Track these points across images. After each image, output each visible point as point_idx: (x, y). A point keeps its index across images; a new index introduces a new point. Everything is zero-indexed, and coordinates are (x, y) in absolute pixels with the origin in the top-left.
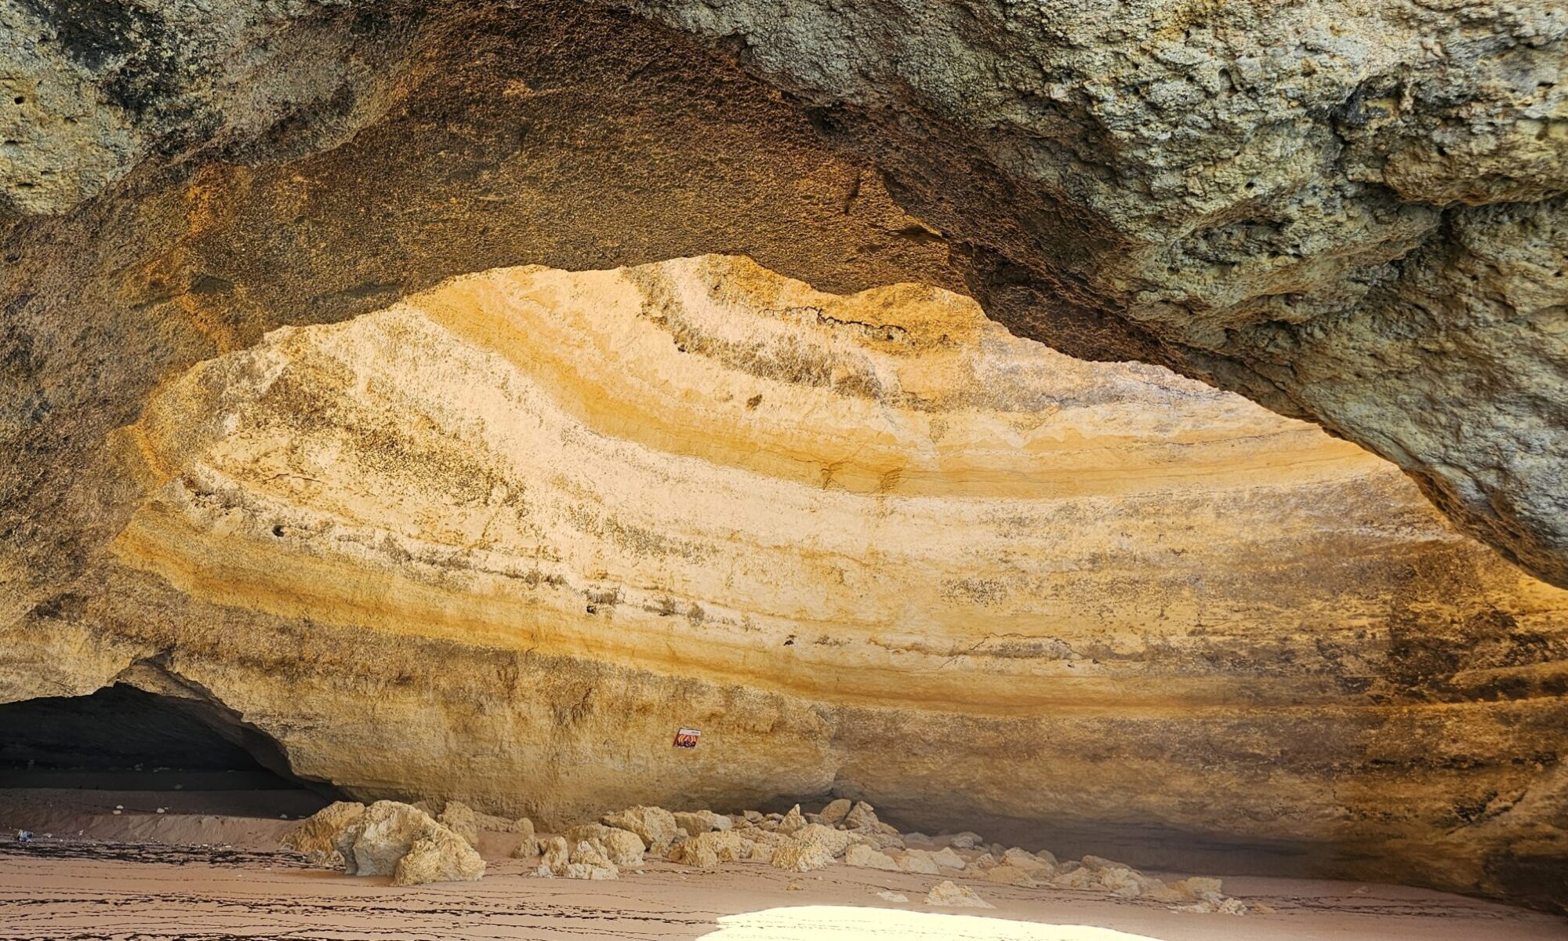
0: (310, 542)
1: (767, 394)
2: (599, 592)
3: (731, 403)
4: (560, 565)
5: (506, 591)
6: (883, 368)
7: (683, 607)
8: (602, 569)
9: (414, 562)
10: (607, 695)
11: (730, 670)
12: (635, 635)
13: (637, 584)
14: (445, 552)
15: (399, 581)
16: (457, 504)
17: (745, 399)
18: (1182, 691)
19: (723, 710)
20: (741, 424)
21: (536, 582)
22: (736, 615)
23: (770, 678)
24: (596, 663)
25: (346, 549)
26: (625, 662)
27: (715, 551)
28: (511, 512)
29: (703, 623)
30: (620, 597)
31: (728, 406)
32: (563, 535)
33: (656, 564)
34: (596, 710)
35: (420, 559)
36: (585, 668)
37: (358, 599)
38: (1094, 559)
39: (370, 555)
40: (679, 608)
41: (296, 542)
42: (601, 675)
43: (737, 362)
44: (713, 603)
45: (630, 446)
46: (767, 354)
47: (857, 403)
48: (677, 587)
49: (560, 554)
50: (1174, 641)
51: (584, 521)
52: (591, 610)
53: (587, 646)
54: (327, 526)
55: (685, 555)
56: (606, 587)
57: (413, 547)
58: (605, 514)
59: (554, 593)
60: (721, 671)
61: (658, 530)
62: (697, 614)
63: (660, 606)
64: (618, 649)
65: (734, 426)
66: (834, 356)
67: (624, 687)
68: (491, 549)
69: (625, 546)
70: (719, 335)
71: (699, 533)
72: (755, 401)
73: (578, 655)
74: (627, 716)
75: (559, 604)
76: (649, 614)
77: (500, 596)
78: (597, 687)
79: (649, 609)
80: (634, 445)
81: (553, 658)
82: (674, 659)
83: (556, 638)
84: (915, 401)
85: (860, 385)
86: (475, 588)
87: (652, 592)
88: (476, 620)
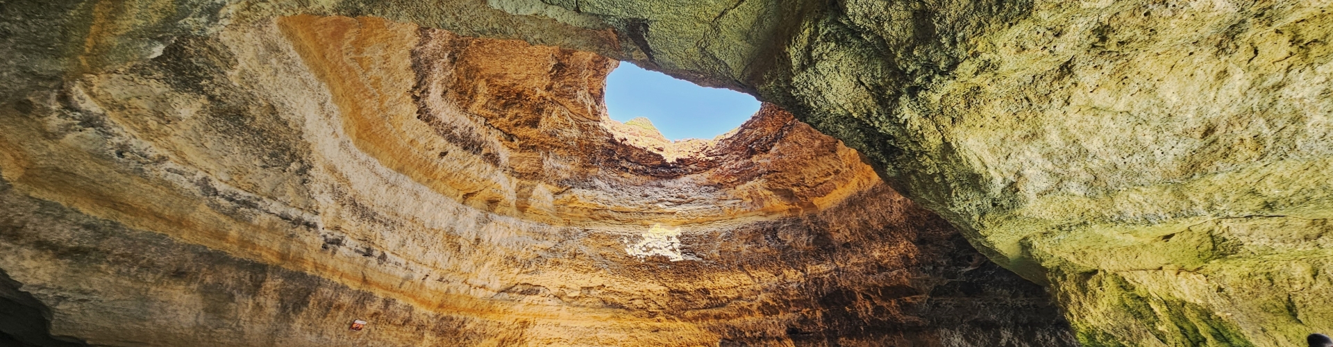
0: (144, 167)
1: (451, 152)
2: (332, 237)
3: (432, 152)
4: (316, 217)
5: (276, 227)
6: (504, 154)
8: (337, 224)
9: (218, 198)
10: (319, 297)
11: (391, 290)
12: (346, 265)
13: (355, 236)
14: (243, 195)
15: (203, 207)
16: (264, 167)
17: (439, 152)
19: (381, 311)
20: (434, 164)
21: (299, 224)
22: (403, 262)
23: (409, 296)
24: (319, 278)
25: (171, 177)
26: (336, 279)
27: (402, 226)
28: (298, 179)
29: (385, 263)
30: (343, 242)
31: (430, 153)
32: (325, 201)
33: (369, 227)
34: (310, 305)
35: (223, 196)
36: (311, 280)
37: (167, 213)
39: (188, 186)
40: (375, 253)
41: (133, 165)
42: (319, 285)
43: (442, 132)
44: (392, 253)
45: (373, 160)
46: (457, 132)
47: (490, 167)
48: (377, 242)
49: (319, 211)
51: (338, 195)
52: (325, 247)
53: (316, 268)
54: (163, 159)
55: (385, 225)
56: (337, 234)
57: (221, 187)
58: (350, 194)
59: (307, 233)
60: (387, 289)
61: (375, 209)
62: (383, 258)
63: (364, 251)
65: (430, 164)
66: (486, 142)
67: (331, 293)
68: (275, 199)
69: (354, 213)
70: (439, 116)
71: (396, 215)
72: (443, 154)
73: (308, 273)
74: (328, 310)
75: (307, 240)
76: (357, 254)
77: (271, 228)
78: (316, 291)
79: (357, 251)
80: (376, 160)
81: (292, 272)
83: (299, 259)
84: (513, 173)
85: (493, 159)
86: (256, 222)
87: (362, 242)
88: (248, 242)
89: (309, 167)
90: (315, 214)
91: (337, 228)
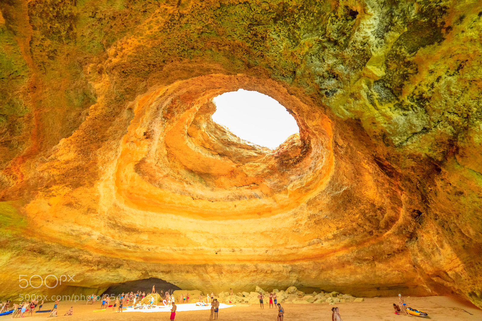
0: (155, 251)
1: (236, 204)
7: (236, 249)
8: (215, 245)
9: (177, 251)
10: (225, 270)
11: (253, 261)
12: (228, 257)
13: (224, 247)
14: (182, 248)
15: (176, 254)
17: (233, 206)
18: (343, 245)
19: (256, 270)
22: (251, 249)
25: (162, 250)
26: (227, 263)
29: (243, 252)
30: (222, 250)
31: (231, 209)
32: (201, 241)
34: (224, 273)
36: (219, 265)
38: (309, 217)
39: (167, 251)
41: (153, 251)
42: (222, 266)
43: (226, 200)
44: (245, 247)
45: (215, 221)
46: (231, 197)
47: (254, 200)
50: (335, 233)
51: (206, 237)
52: (216, 254)
53: (218, 261)
54: (157, 248)
56: (218, 249)
57: (176, 248)
58: (211, 235)
60: (251, 261)
61: (227, 235)
62: (241, 250)
63: (232, 250)
64: (224, 260)
65: (235, 212)
66: (244, 193)
67: (229, 268)
68: (188, 246)
69: (219, 240)
70: (219, 197)
71: (235, 234)
72: (235, 206)
73: (217, 263)
74: (232, 274)
75: (208, 253)
77: (195, 254)
78: (222, 268)
79: (229, 251)
81: (212, 264)
82: (239, 260)
83: (210, 260)
84: (266, 196)
85: (252, 197)
87: (229, 248)
88: (193, 259)
89: (186, 235)
90: (201, 246)
91: (216, 247)
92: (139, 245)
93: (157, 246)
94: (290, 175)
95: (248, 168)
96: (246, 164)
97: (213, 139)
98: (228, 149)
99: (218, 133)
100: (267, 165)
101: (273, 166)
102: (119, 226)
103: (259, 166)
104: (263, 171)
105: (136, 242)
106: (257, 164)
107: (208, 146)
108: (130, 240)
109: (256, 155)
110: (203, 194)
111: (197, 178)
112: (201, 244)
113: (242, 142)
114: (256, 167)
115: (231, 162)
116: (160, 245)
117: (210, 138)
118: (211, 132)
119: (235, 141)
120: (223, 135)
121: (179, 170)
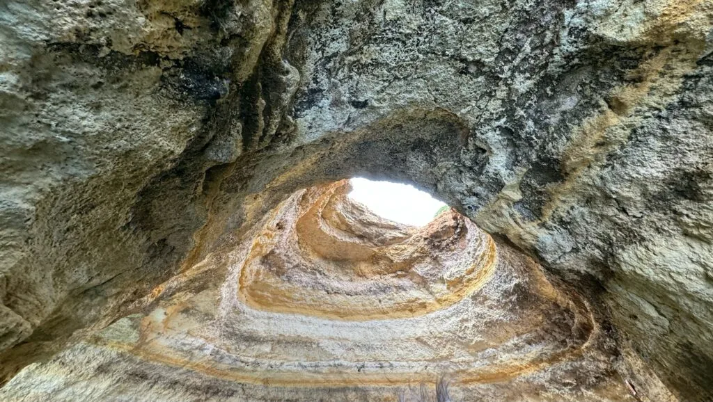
1: (381, 298)
2: (359, 365)
3: (375, 303)
4: (340, 361)
7: (384, 364)
8: (357, 358)
9: (307, 368)
10: (372, 396)
12: (375, 376)
13: (370, 361)
15: (305, 374)
16: (308, 351)
17: (377, 301)
20: (381, 307)
21: (337, 367)
22: (404, 363)
23: (424, 382)
24: (365, 387)
26: (374, 385)
27: (390, 345)
28: (319, 350)
29: (394, 368)
30: (366, 365)
33: (373, 353)
36: (363, 389)
38: (477, 317)
41: (277, 369)
42: (368, 391)
43: (368, 294)
44: (396, 361)
46: (374, 289)
48: (382, 358)
50: (515, 340)
51: (344, 346)
52: (359, 371)
53: (361, 383)
56: (361, 363)
58: (352, 343)
60: (407, 383)
61: (372, 343)
62: (391, 365)
63: (379, 365)
66: (389, 283)
67: (376, 394)
69: (362, 350)
70: (359, 290)
71: (384, 341)
72: (380, 301)
73: (360, 386)
75: (348, 371)
77: (331, 372)
78: (367, 395)
80: (356, 322)
81: (353, 387)
82: (389, 381)
83: (351, 382)
86: (324, 372)
87: (375, 362)
88: (329, 380)
89: (318, 344)
90: (338, 359)
91: (358, 361)
92: (259, 360)
93: (282, 361)
94: (445, 260)
95: (392, 252)
96: (390, 248)
97: (350, 220)
98: (367, 230)
99: (355, 212)
100: (416, 248)
101: (422, 248)
102: (236, 335)
103: (405, 249)
104: (411, 256)
105: (257, 357)
106: (403, 247)
107: (344, 227)
108: (249, 354)
109: (401, 235)
110: (340, 286)
111: (332, 267)
112: (339, 357)
113: (383, 222)
114: (403, 250)
115: (372, 244)
116: (285, 359)
117: (347, 219)
118: (348, 212)
119: (375, 221)
120: (361, 214)
121: (311, 257)
